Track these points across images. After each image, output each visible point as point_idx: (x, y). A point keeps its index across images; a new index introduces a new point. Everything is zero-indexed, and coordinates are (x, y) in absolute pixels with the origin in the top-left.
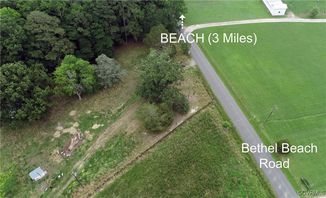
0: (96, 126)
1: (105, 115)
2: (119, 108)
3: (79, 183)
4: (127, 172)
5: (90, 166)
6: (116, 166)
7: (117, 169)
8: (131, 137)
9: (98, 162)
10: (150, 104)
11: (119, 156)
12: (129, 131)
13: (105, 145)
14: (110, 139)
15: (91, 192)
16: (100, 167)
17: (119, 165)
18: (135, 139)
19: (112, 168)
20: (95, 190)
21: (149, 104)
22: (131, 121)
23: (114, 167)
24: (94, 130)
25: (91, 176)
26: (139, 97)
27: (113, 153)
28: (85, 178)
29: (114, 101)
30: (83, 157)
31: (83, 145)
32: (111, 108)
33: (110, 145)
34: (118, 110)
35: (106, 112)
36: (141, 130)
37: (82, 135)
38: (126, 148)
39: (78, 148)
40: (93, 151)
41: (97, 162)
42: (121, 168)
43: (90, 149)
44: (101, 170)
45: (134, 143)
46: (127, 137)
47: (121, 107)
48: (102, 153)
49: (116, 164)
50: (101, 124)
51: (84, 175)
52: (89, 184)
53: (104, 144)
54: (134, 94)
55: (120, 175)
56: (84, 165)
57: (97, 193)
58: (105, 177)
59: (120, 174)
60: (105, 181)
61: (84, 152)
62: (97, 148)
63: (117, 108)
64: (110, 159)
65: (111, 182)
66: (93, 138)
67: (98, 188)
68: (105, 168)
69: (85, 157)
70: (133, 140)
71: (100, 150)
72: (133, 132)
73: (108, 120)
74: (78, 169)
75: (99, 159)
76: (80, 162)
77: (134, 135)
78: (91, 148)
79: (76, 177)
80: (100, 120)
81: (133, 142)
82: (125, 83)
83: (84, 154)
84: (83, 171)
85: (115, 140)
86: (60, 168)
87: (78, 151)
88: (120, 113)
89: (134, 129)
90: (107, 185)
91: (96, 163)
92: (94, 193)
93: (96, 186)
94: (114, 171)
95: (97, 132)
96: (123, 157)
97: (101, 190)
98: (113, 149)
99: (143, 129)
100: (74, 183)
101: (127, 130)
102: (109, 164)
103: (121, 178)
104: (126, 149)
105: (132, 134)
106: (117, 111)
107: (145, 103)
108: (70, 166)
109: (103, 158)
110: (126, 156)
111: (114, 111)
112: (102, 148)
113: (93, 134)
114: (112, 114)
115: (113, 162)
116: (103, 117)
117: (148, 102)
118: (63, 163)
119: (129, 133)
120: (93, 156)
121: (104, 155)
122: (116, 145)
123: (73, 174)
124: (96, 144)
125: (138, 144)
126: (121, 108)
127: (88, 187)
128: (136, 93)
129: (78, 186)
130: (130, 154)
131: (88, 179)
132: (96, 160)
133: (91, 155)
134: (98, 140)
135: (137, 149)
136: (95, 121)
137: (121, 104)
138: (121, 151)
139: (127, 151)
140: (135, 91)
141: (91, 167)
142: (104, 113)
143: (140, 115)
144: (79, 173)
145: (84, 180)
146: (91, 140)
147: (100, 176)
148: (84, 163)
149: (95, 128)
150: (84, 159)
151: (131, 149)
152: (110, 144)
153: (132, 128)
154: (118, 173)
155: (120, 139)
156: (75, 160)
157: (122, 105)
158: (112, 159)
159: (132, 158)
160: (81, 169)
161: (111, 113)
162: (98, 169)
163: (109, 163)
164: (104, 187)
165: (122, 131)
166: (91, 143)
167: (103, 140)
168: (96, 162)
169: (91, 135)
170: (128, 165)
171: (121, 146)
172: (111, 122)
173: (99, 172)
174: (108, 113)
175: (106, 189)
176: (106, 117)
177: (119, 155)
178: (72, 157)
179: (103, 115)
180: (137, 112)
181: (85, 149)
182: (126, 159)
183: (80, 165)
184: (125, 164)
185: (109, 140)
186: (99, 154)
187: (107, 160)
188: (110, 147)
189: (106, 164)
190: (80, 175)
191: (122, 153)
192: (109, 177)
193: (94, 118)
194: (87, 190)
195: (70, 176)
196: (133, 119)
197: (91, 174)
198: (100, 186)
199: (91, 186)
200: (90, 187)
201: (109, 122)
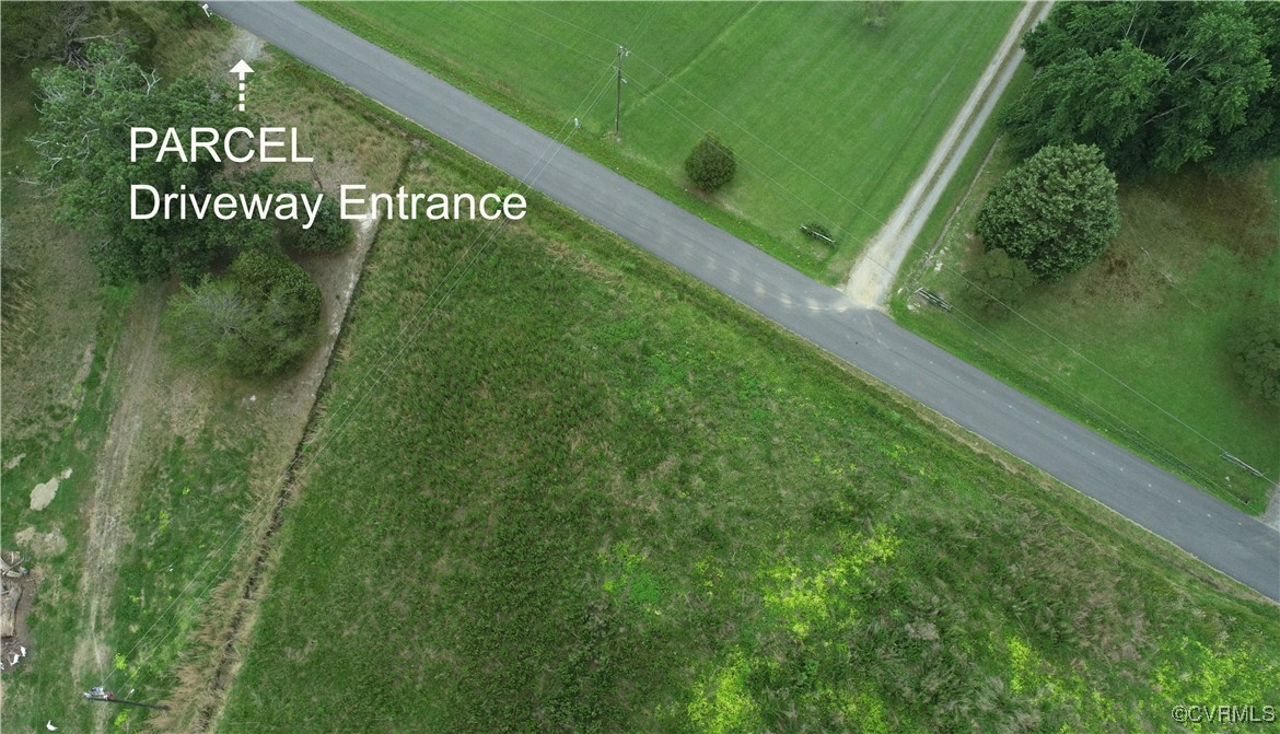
0: (43, 494)
1: (46, 431)
2: (84, 372)
3: (137, 709)
4: (283, 559)
5: (134, 629)
6: (230, 566)
7: (239, 574)
8: (209, 442)
9: (154, 600)
10: (194, 287)
11: (215, 528)
12: (189, 428)
13: (134, 531)
14: (138, 498)
15: (206, 699)
16: (175, 606)
17: (235, 556)
18: (230, 438)
19: (220, 581)
20: (217, 686)
21: (190, 290)
22: (169, 392)
23: (227, 575)
24: (45, 510)
25: (165, 656)
26: (132, 292)
27: (183, 535)
28: (147, 676)
29: (43, 363)
30: (81, 622)
31: (46, 586)
32: (50, 392)
33: (152, 518)
34: (83, 384)
35: (43, 421)
36: (227, 398)
37: (14, 556)
38: (218, 488)
39: (37, 610)
40: (104, 580)
41: (147, 601)
42: (250, 559)
43: (85, 581)
44: (187, 614)
45: (239, 454)
46: (198, 452)
47: (86, 367)
48: (144, 560)
49: (226, 561)
50: (58, 471)
51: (134, 671)
52: (178, 683)
53: (127, 527)
54: (104, 290)
55: (266, 584)
56: (109, 642)
57: (230, 688)
58: (216, 623)
59: (261, 579)
60: (229, 636)
61: (72, 606)
62: (112, 560)
63: (75, 382)
64: (189, 561)
65: (251, 622)
66: (67, 536)
67: (219, 673)
68: (197, 600)
69: (93, 617)
70: (223, 448)
71: (130, 559)
72: (203, 422)
73: (74, 442)
74: (95, 671)
75: (151, 591)
76: (83, 646)
77: (216, 428)
78: (86, 574)
79: (109, 700)
80: (45, 462)
81: (232, 454)
82: (34, 269)
83: (78, 612)
84: (120, 663)
85: (159, 491)
86: (22, 715)
87: (43, 619)
88: (100, 390)
89: (200, 412)
90: (245, 643)
91: (147, 607)
92: (217, 697)
93: (207, 672)
94: (235, 586)
95: (63, 510)
96: (232, 521)
97: (236, 669)
98: (176, 524)
99: (232, 390)
100: (120, 719)
101: (176, 430)
102: (200, 579)
103: (275, 590)
104: (221, 494)
105: (205, 431)
106: (85, 391)
107: (174, 297)
108: (60, 683)
109: (161, 573)
110: (241, 512)
111: (72, 396)
112: (129, 547)
113: (58, 526)
114: (73, 412)
115: (207, 562)
116: (45, 444)
117: (182, 285)
118: (23, 693)
119: (196, 435)
120: (116, 592)
121: (157, 562)
122: (176, 504)
123: (94, 698)
124: (98, 550)
125: (252, 449)
126: (92, 367)
127: (182, 696)
128: (108, 279)
129: (144, 716)
130: (249, 498)
131: (160, 672)
132: (143, 598)
133: (109, 596)
134: (93, 531)
135: (261, 464)
136: (23, 478)
137: (81, 357)
138: (212, 509)
139: (229, 495)
140: (99, 275)
141: (142, 631)
142: (36, 428)
143: (185, 350)
144: (114, 680)
145: (148, 688)
146: (63, 550)
147: (196, 633)
148: (103, 636)
149: (48, 502)
150: (93, 624)
151: (244, 480)
152: (152, 514)
153: (190, 412)
154: (251, 582)
155: (176, 475)
156: (62, 652)
157: (89, 357)
158: (196, 557)
159: (265, 504)
160: (110, 662)
161: (65, 409)
162: (171, 619)
163: (197, 575)
164: (238, 654)
165: (163, 445)
166: (72, 558)
167: (113, 520)
168: (143, 604)
169: (51, 535)
170: (269, 534)
171: (198, 494)
172: (93, 443)
173: (184, 626)
174: (56, 418)
175: (252, 655)
176: (56, 438)
177: (212, 529)
178: (38, 651)
179: (39, 435)
180: (164, 346)
181: (67, 594)
182: (247, 523)
183: (93, 652)
184: (255, 540)
185: (136, 504)
186: (134, 573)
187: (179, 571)
188: (156, 525)
189: (189, 586)
190: (123, 682)
191: (217, 514)
192: (232, 612)
193: (11, 471)
194: (186, 706)
195: (86, 712)
196: (169, 379)
197: (157, 653)
198: (223, 662)
199: (191, 685)
200: (190, 690)
201: (84, 447)
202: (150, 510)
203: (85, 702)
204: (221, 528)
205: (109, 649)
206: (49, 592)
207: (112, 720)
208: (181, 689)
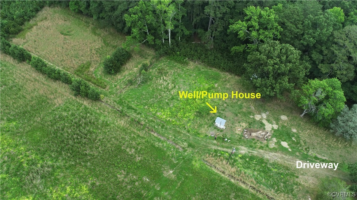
0: (285, 144)
1: (302, 146)
2: (319, 156)
3: (229, 158)
4: (259, 198)
5: (247, 159)
6: (260, 184)
7: (257, 185)
8: (297, 184)
9: (254, 165)
10: (349, 189)
11: (271, 182)
12: (301, 180)
13: (272, 163)
14: (281, 165)
15: (227, 172)
16: (251, 169)
17: (262, 186)
18: (297, 190)
19: (256, 181)
20: (229, 175)
22: (313, 176)
23: (258, 182)
24: (281, 144)
25: (239, 165)
26: (347, 172)
27: (270, 174)
28: (235, 161)
29: (322, 148)
30: (251, 149)
31: (261, 143)
32: (313, 148)
34: (316, 156)
35: (305, 146)
36: (310, 192)
37: (270, 137)
38: (282, 184)
39: (256, 141)
40: (261, 155)
42: (260, 189)
43: (261, 151)
44: (248, 171)
45: (292, 192)
46: (293, 181)
47: (321, 157)
48: (264, 164)
49: (261, 183)
50: (291, 148)
51: (237, 158)
52: (232, 167)
53: (274, 161)
54: (346, 164)
55: (253, 192)
56: (245, 154)
57: (228, 178)
58: (245, 178)
59: (255, 191)
60: (241, 180)
61: (255, 147)
62: (266, 157)
63: (316, 154)
64: (262, 174)
65: (243, 186)
66: (273, 148)
67: (232, 176)
68: (252, 174)
69: (252, 151)
70: (294, 188)
71: (265, 161)
72: (303, 184)
73: (298, 152)
74: (239, 150)
75: (256, 164)
76: (246, 149)
77: (301, 187)
78: (263, 151)
79: (232, 152)
80: (293, 145)
81: (292, 190)
83: (254, 148)
84: (240, 156)
85: (283, 170)
86: (233, 136)
87: (254, 142)
88: (314, 160)
89: (306, 184)
90: (238, 184)
92: (227, 175)
93: (233, 174)
94: (254, 184)
95: (280, 148)
96: (272, 186)
97: (232, 180)
98: (273, 172)
99: (313, 193)
100: (227, 154)
101: (301, 176)
102: (257, 176)
103: (251, 194)
104: (280, 185)
105: (300, 184)
106: (314, 156)
107: (345, 183)
108: (238, 143)
109: (260, 167)
110: (274, 189)
111: (311, 153)
112: (269, 161)
113: (276, 146)
114: (307, 153)
115: (261, 178)
116: (298, 146)
117: (350, 186)
118: (238, 136)
119: (299, 181)
120: (257, 157)
121: (263, 167)
122: (278, 173)
123: (233, 149)
124: (269, 154)
125: (293, 196)
126: (321, 159)
127: (229, 167)
128: (350, 166)
129: (227, 159)
130: (278, 192)
131: (236, 164)
132: (255, 162)
133: (257, 155)
134: (274, 154)
135: (288, 197)
136: (289, 141)
137: (324, 156)
138: (276, 182)
139: (280, 187)
140: (352, 164)
141: (246, 161)
142: (303, 144)
143: (327, 183)
144: (236, 154)
145: (233, 161)
146: (270, 147)
147: (243, 173)
148: (247, 153)
149: (283, 145)
150: (250, 151)
151: (284, 192)
152: (276, 167)
153: (306, 181)
154: (254, 188)
155: (287, 175)
156: (245, 144)
157: (324, 158)
158: (263, 176)
159: (276, 196)
160: (240, 154)
161: (308, 151)
162: (248, 168)
163: (259, 176)
164: (236, 181)
165: (296, 173)
166: (267, 149)
167: (276, 158)
168: (253, 162)
169: (274, 145)
170: (267, 195)
171: (281, 179)
172: (298, 156)
173: (246, 170)
174: (306, 149)
175: (235, 185)
176: (300, 148)
178: (246, 140)
180: (328, 177)
181: (259, 147)
182: (271, 190)
183: (244, 150)
184: (266, 192)
186: (261, 161)
187: (260, 171)
188: (273, 168)
189: (256, 173)
190: (235, 156)
191: (274, 183)
192: (247, 182)
193: (292, 138)
194: (226, 168)
195: (231, 148)
196: (317, 177)
197: (240, 163)
198: (235, 178)
199: (231, 170)
200: (230, 169)
201: (297, 154)
202: (277, 167)
203: (233, 148)
204: (270, 183)
205: (244, 154)
206: (260, 143)
207: (227, 152)
208: (231, 168)
